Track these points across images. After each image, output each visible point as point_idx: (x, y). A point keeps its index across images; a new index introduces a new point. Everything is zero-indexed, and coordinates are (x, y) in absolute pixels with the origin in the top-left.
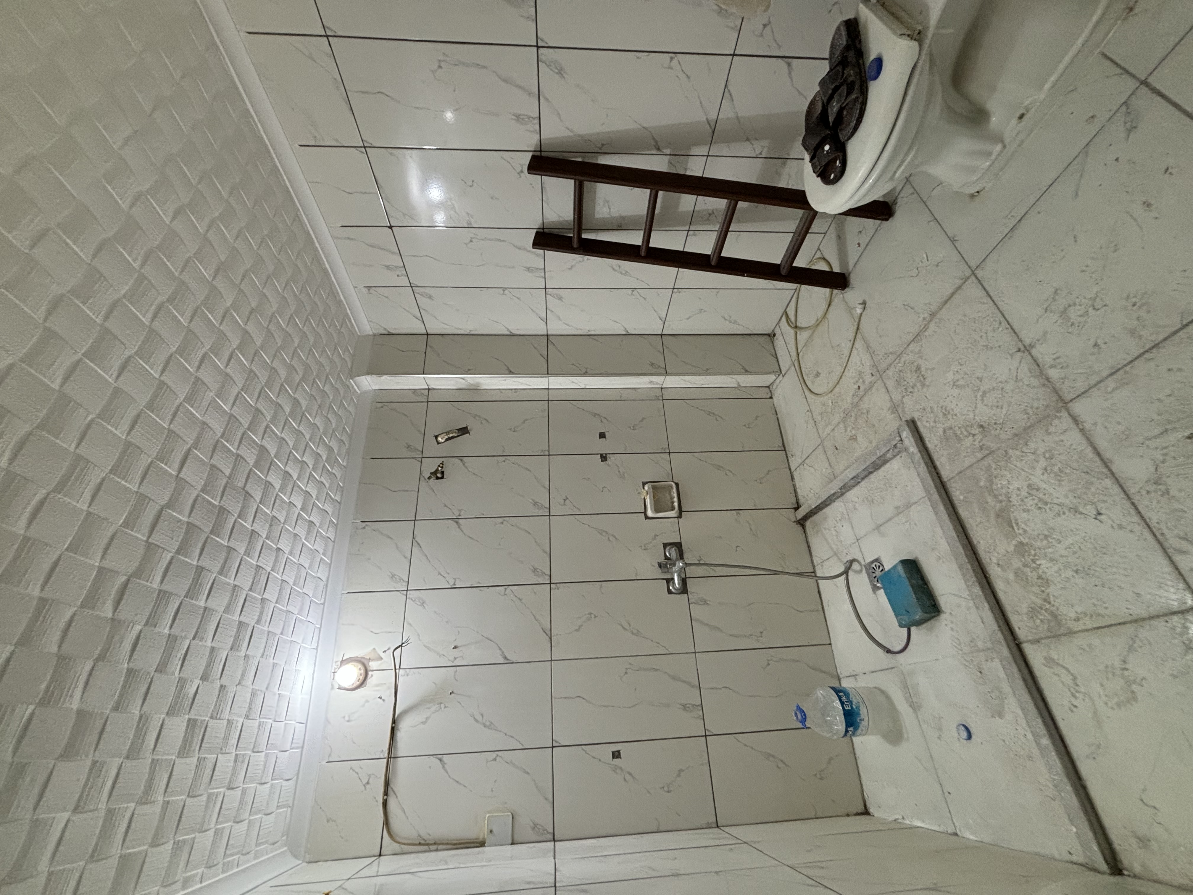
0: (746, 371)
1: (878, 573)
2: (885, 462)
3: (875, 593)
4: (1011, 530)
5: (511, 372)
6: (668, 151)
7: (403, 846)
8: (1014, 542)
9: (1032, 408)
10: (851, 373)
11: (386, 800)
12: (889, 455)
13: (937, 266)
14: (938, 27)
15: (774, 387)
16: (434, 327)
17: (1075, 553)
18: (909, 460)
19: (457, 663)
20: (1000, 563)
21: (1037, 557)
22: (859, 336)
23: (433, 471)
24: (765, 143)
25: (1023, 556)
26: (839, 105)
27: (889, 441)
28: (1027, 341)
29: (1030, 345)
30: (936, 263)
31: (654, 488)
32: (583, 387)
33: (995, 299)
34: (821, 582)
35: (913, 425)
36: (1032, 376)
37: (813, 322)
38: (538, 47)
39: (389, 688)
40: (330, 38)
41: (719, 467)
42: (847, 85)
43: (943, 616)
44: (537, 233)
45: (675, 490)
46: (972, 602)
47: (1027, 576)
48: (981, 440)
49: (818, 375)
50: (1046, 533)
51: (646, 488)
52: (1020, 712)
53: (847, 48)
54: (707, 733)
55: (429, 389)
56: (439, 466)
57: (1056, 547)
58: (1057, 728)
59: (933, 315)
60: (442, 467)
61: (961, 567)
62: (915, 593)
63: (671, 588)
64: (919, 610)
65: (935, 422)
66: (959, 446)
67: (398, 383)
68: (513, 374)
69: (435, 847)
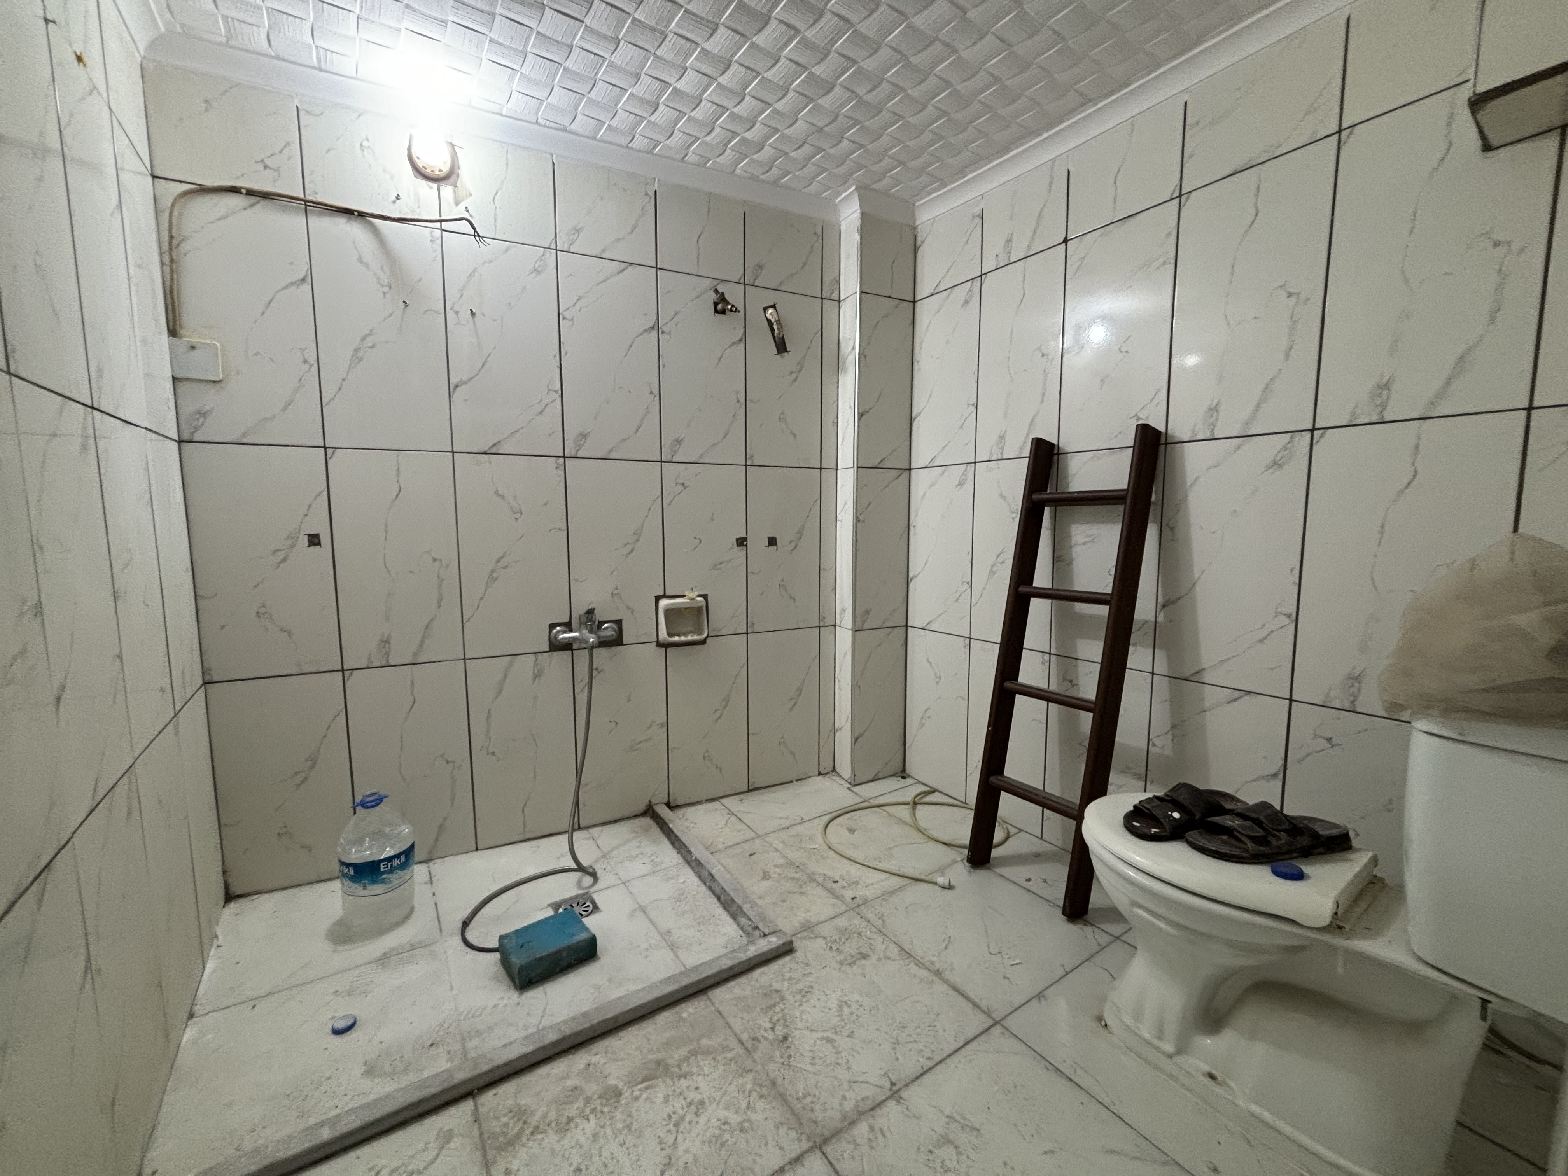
0: (856, 740)
1: (578, 910)
2: (734, 917)
3: (549, 905)
4: (639, 1080)
5: (861, 415)
6: (1161, 618)
7: (167, 214)
8: (621, 1085)
9: (812, 1102)
10: (855, 871)
11: (241, 193)
12: (743, 921)
13: (1005, 978)
14: (1347, 951)
15: (834, 778)
16: (925, 311)
17: (606, 1166)
18: (737, 946)
19: (450, 314)
20: (591, 1068)
21: (599, 1115)
22: (906, 881)
23: (727, 297)
24: (1168, 752)
25: (600, 1097)
26: (1236, 827)
27: (763, 919)
28: (904, 1094)
29: (901, 1098)
30: (1008, 976)
31: (699, 610)
32: (839, 517)
33: (963, 1051)
34: (564, 838)
35: (786, 950)
36: (857, 1102)
37: (922, 824)
38: (1312, 431)
39: (413, 211)
40: (1337, 135)
41: (726, 700)
42: (1265, 837)
43: (514, 995)
44: (1053, 445)
45: (696, 637)
46: (535, 1030)
47: (572, 1102)
48: (766, 1039)
49: (852, 831)
50: (634, 1127)
51: (700, 599)
52: (372, 1097)
53: (1315, 835)
54: (347, 673)
55: (839, 301)
56: (733, 306)
57: (614, 1141)
58: (346, 1149)
59: (938, 973)
60: (731, 310)
61: (585, 1015)
62: (549, 955)
63: (558, 628)
64: (523, 963)
65: (790, 979)
66: (758, 1009)
67: (848, 257)
68: (859, 419)
69: (167, 260)
